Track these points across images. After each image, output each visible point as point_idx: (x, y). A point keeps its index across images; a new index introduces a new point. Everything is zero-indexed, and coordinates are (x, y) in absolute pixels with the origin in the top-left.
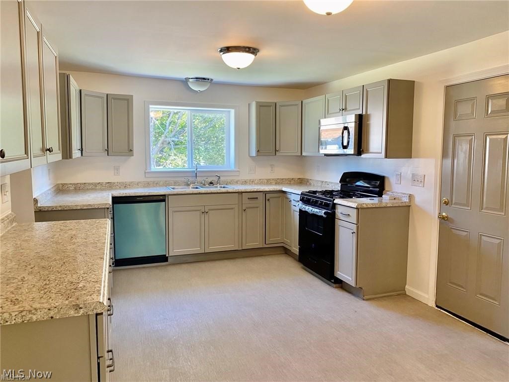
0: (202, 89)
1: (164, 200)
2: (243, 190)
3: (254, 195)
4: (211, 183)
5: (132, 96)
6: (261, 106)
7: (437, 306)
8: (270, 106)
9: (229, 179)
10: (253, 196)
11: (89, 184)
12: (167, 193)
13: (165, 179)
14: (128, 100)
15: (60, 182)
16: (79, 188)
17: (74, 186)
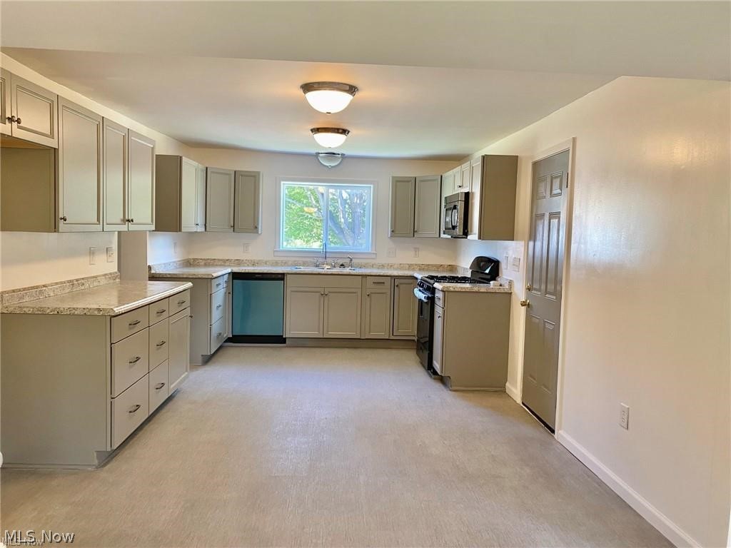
0: (333, 164)
1: (283, 279)
2: (367, 274)
3: (381, 280)
4: (342, 265)
5: (259, 173)
6: (397, 181)
7: (523, 403)
8: (408, 182)
9: (364, 261)
10: (379, 279)
11: (219, 260)
12: (285, 272)
13: (294, 259)
14: (254, 176)
15: (191, 257)
16: (209, 263)
17: (204, 262)
